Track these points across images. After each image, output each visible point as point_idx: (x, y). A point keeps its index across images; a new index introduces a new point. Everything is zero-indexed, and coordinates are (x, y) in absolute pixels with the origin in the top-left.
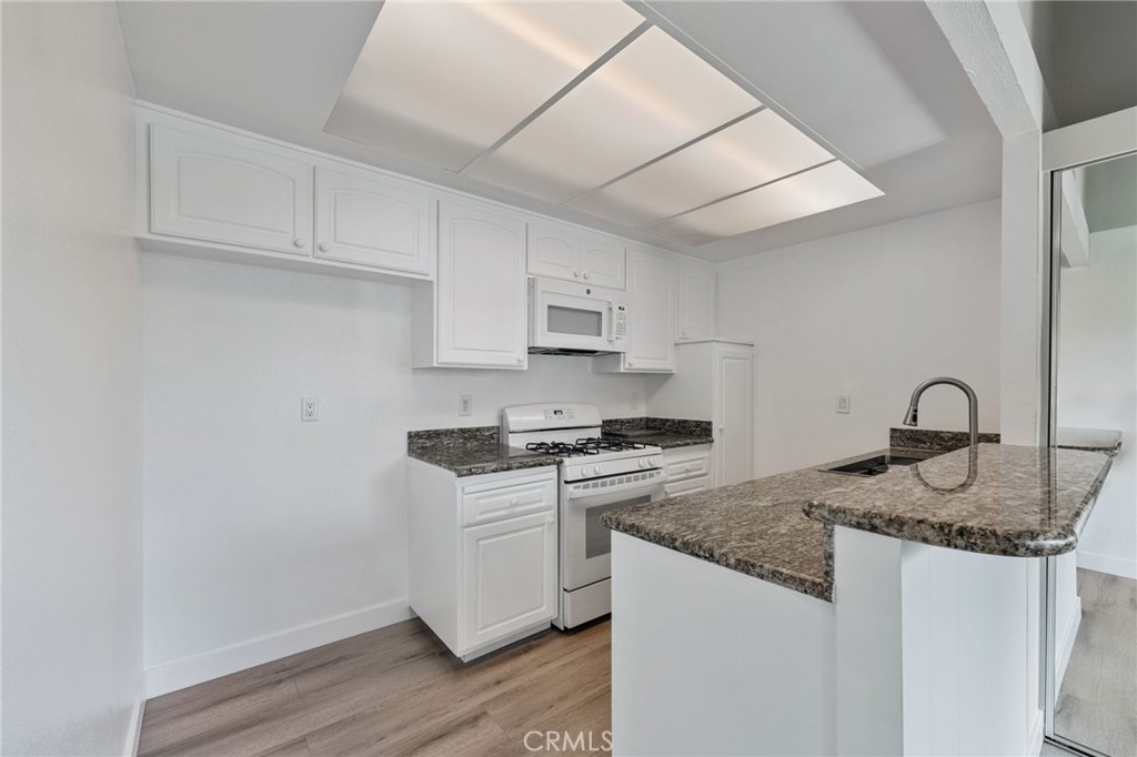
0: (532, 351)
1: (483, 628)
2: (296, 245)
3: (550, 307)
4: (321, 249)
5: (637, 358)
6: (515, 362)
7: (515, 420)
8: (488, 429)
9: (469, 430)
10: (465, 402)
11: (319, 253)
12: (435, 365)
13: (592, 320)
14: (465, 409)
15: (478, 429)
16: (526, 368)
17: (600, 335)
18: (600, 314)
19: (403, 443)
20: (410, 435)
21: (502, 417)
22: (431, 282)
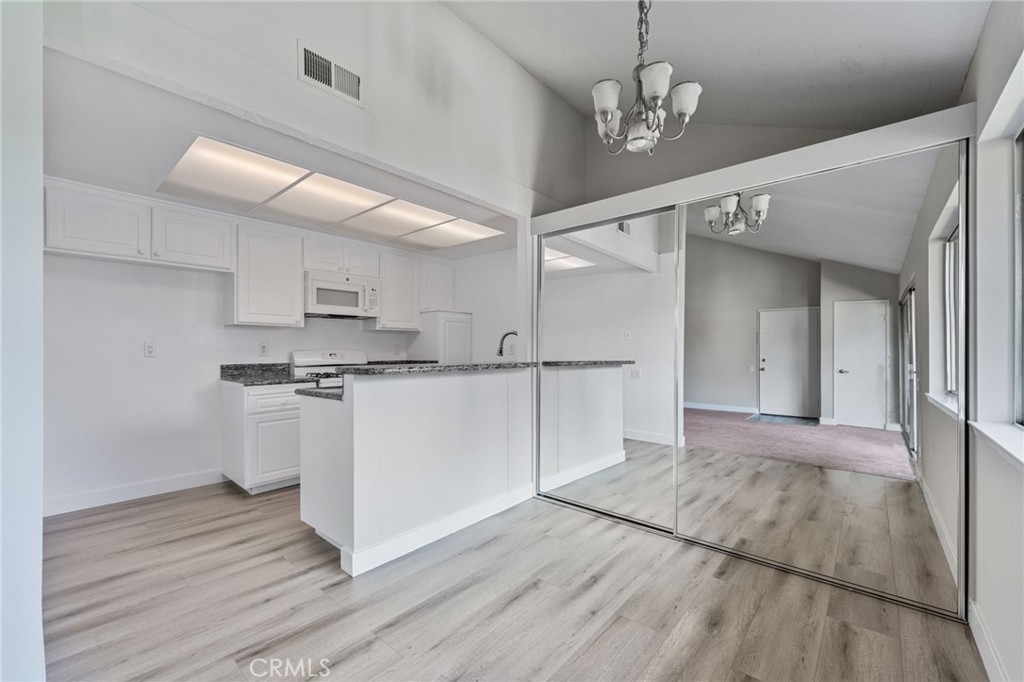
0: (307, 316)
1: (262, 473)
2: (139, 252)
3: (318, 289)
4: (156, 255)
5: (388, 320)
6: (294, 322)
7: (299, 360)
8: (281, 365)
9: (266, 365)
10: (264, 347)
11: (154, 257)
12: (236, 323)
13: (353, 297)
14: (264, 352)
15: (273, 365)
16: (303, 325)
17: (357, 306)
18: (357, 293)
19: (218, 372)
20: (222, 367)
21: (291, 357)
22: (232, 274)
